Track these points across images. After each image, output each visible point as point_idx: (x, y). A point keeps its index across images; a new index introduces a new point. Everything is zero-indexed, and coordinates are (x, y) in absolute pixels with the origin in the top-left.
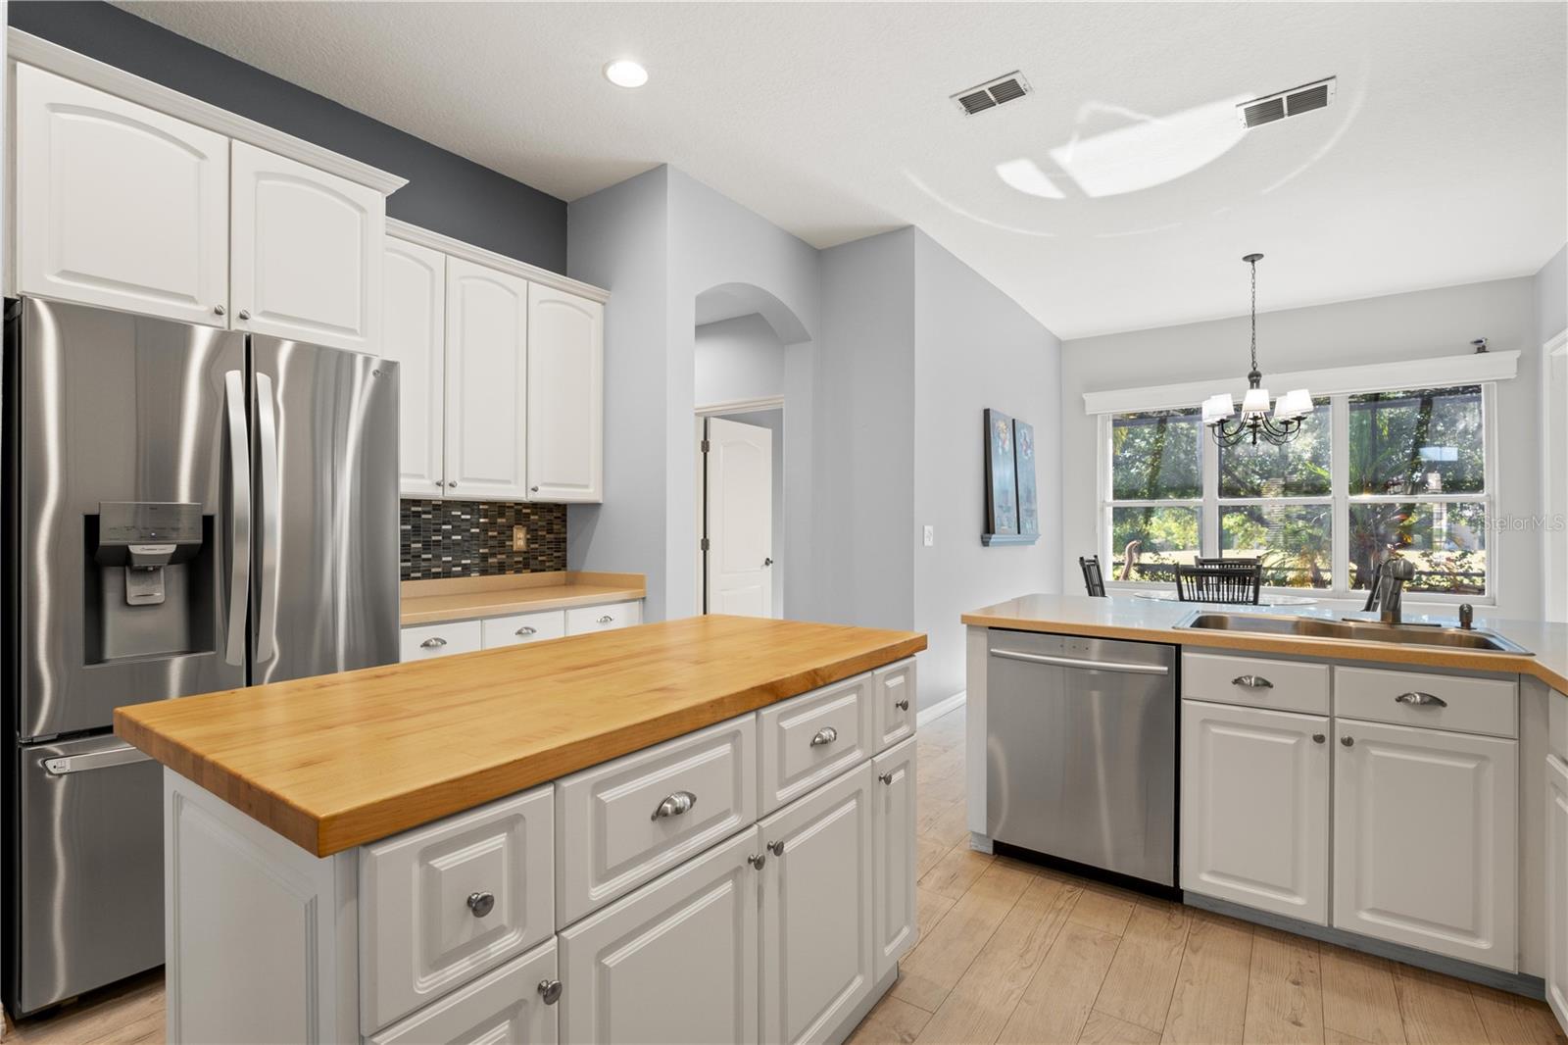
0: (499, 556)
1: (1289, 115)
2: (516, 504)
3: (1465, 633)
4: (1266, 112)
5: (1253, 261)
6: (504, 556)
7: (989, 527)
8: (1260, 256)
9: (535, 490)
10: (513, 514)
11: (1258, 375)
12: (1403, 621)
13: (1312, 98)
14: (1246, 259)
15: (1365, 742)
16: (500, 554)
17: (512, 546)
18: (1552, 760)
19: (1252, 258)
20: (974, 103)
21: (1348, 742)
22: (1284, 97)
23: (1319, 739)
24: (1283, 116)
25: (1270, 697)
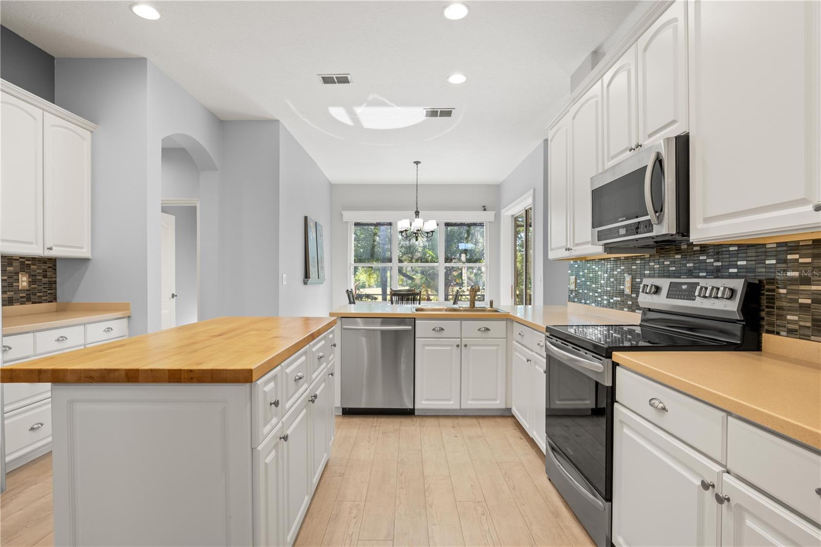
0: (8, 293)
1: (440, 116)
2: (21, 258)
3: (492, 309)
4: (433, 113)
5: (417, 164)
6: (13, 293)
7: (307, 275)
8: (420, 162)
9: (50, 249)
10: (18, 264)
11: (418, 212)
12: (476, 306)
13: (447, 113)
14: (414, 162)
15: (470, 345)
16: (9, 291)
17: (18, 286)
18: (514, 342)
19: (417, 163)
20: (327, 80)
21: (466, 346)
22: (439, 110)
23: (458, 346)
24: (437, 116)
25: (444, 334)
